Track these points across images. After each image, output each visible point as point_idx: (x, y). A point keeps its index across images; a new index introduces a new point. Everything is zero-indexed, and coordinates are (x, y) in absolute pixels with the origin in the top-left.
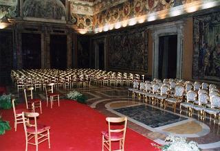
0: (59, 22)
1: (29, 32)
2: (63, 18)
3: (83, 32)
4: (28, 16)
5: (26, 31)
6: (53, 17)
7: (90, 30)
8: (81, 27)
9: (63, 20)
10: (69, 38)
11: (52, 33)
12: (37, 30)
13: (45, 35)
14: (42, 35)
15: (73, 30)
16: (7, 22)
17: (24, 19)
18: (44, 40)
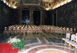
0: (37, 5)
1: (25, 9)
2: (39, 3)
3: (47, 9)
4: (25, 3)
5: (24, 9)
6: (35, 3)
7: (51, 8)
8: (47, 7)
9: (39, 4)
10: (41, 12)
11: (34, 10)
12: (28, 9)
13: (31, 11)
14: (30, 11)
15: (43, 8)
16: (17, 6)
17: (23, 4)
18: (31, 13)
